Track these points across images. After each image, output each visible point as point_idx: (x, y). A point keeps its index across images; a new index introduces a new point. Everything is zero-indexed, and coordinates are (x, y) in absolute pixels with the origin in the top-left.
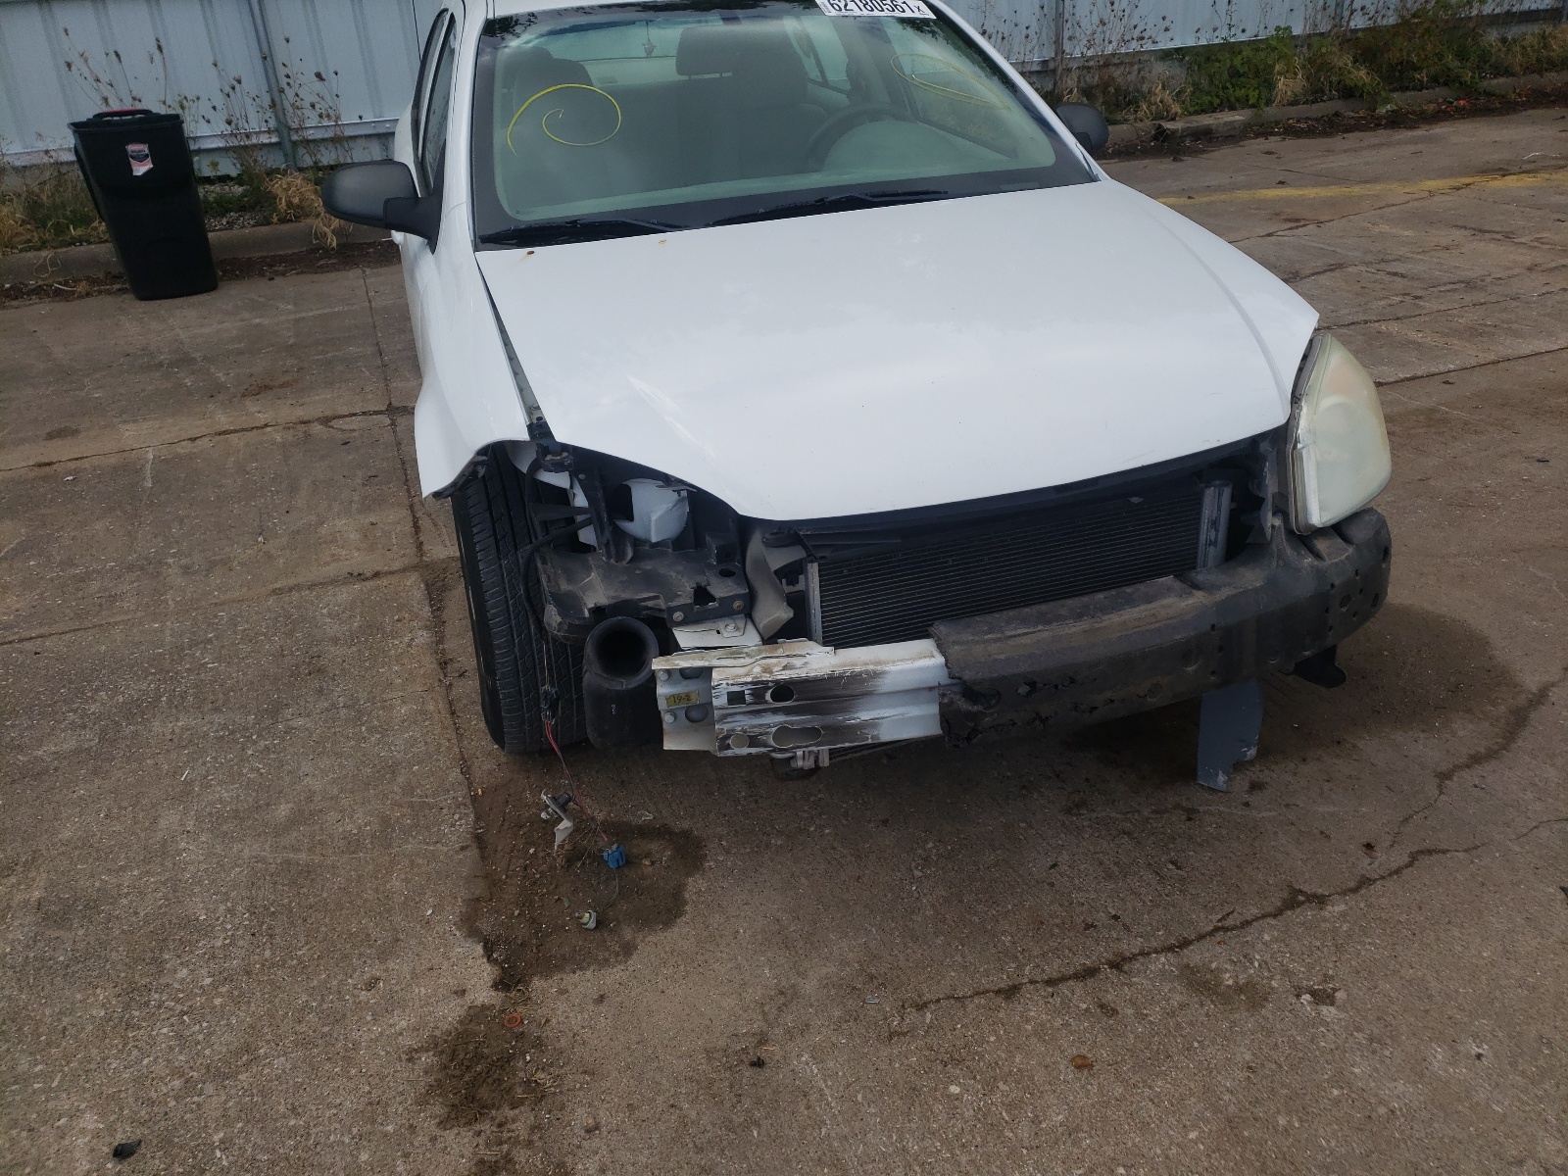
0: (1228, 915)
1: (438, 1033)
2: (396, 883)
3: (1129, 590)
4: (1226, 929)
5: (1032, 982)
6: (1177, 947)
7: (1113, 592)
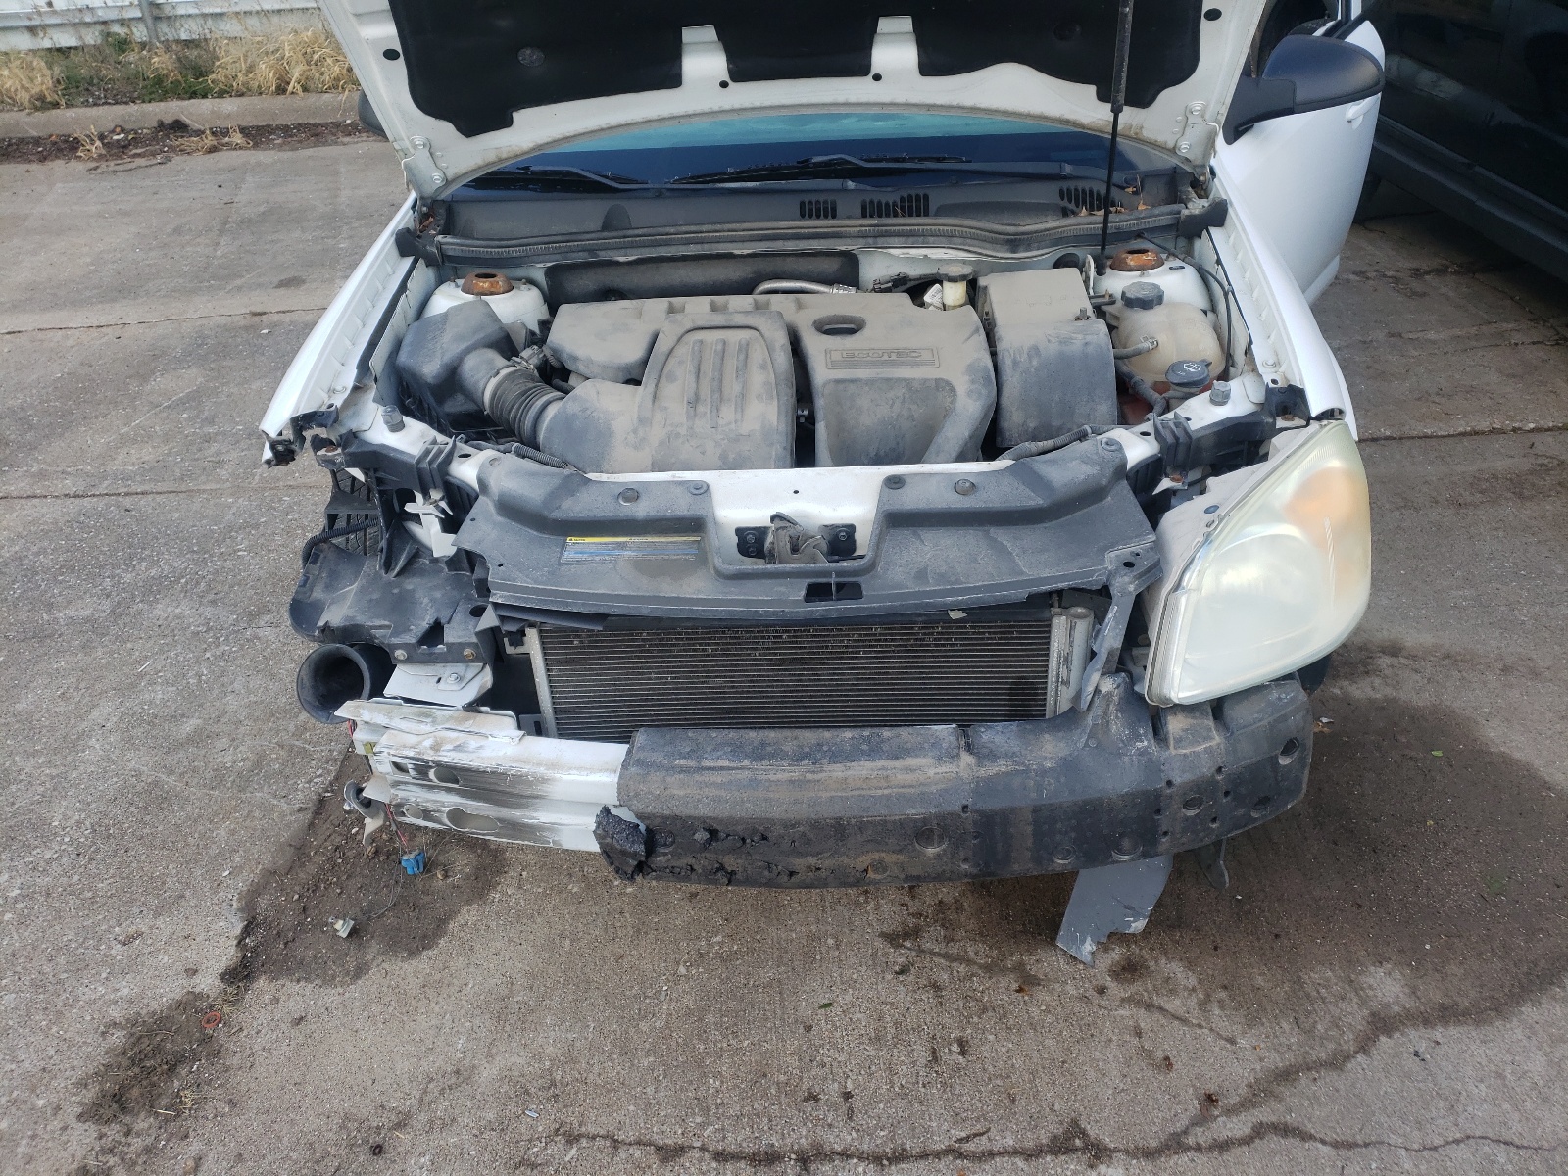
0: (975, 1135)
1: (144, 1012)
2: (222, 833)
3: (886, 733)
4: (960, 1155)
5: (703, 1149)
6: (888, 1159)
7: (867, 732)
